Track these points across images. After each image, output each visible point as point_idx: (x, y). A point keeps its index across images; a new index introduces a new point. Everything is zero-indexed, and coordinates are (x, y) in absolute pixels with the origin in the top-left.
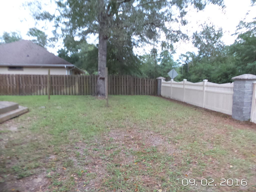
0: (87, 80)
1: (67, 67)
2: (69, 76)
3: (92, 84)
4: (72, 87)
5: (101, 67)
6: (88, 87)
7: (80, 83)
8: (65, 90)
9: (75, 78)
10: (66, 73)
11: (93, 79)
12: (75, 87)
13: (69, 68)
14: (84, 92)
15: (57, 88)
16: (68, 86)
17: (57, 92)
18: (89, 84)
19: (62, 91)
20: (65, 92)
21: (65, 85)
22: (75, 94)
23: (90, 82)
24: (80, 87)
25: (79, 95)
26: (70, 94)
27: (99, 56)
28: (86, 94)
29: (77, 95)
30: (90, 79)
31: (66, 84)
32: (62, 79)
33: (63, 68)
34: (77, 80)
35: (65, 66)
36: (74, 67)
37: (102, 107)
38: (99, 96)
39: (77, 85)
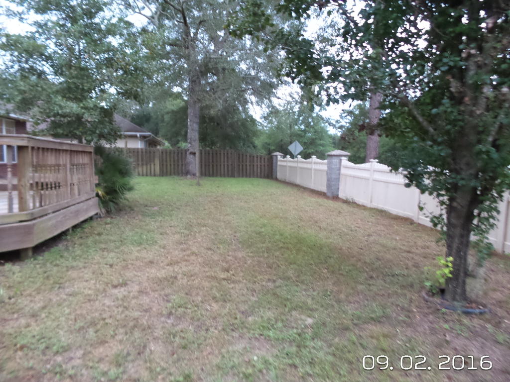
0: (172, 155)
1: (141, 136)
3: (178, 161)
4: (150, 165)
5: (191, 139)
6: (172, 166)
7: (161, 160)
8: (140, 169)
9: (154, 152)
10: (139, 145)
11: (180, 154)
12: (154, 165)
13: (143, 138)
14: (167, 172)
16: (145, 163)
18: (174, 161)
20: (141, 173)
21: (140, 163)
22: (155, 175)
23: (176, 158)
24: (162, 165)
25: (160, 176)
26: (147, 175)
27: (189, 123)
28: (171, 175)
29: (158, 176)
30: (176, 154)
31: (142, 160)
33: (136, 137)
34: (157, 155)
35: (138, 135)
36: (150, 135)
37: (192, 185)
38: (189, 176)
39: (157, 162)
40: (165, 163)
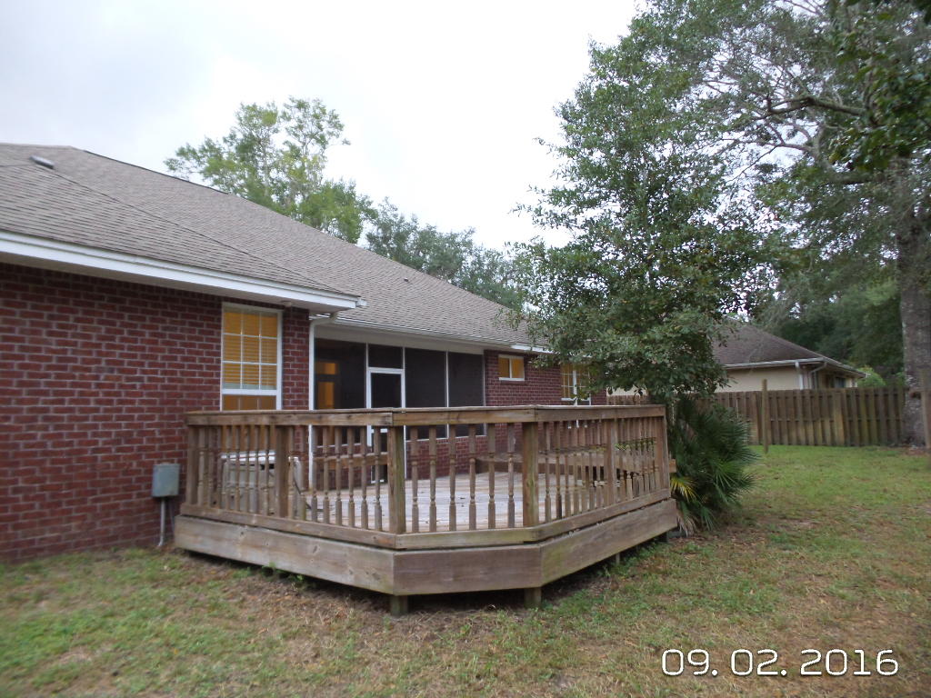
0: (872, 401)
1: (801, 365)
2: (811, 392)
3: (887, 414)
4: (822, 422)
5: (912, 363)
6: (874, 423)
7: (846, 412)
8: (801, 432)
9: (830, 397)
10: (799, 383)
11: (891, 398)
12: (832, 421)
13: (807, 368)
15: (777, 427)
16: (810, 420)
17: (777, 438)
18: (877, 413)
19: (794, 434)
20: (803, 438)
21: (800, 419)
22: (834, 444)
23: (882, 408)
24: (848, 424)
25: (846, 445)
26: (816, 445)
27: (904, 332)
28: (870, 442)
29: (840, 446)
30: (881, 398)
31: (804, 413)
32: (791, 400)
33: (791, 368)
34: (836, 401)
35: (797, 364)
36: (822, 362)
37: (916, 470)
38: (913, 447)
39: (837, 416)
40: (856, 419)
